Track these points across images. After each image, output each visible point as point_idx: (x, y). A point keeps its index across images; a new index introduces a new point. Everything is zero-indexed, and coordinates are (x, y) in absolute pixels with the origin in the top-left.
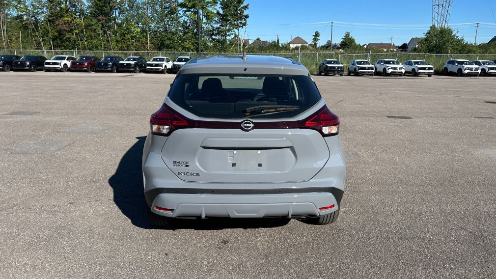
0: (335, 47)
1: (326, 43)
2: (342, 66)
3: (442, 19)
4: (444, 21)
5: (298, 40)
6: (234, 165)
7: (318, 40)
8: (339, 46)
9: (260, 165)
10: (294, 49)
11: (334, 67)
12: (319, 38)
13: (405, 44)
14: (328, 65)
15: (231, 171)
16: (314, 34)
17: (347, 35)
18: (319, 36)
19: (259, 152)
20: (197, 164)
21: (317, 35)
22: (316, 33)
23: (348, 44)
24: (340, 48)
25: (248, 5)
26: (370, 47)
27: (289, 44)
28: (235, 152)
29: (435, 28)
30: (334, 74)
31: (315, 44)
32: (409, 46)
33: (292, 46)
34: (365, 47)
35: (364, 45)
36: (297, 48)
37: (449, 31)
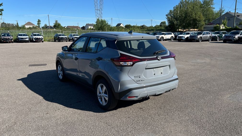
0: (51, 28)
1: (44, 26)
2: (66, 37)
3: (100, 16)
4: (101, 17)
5: (29, 23)
6: (154, 74)
7: (40, 24)
8: (53, 27)
9: (162, 73)
10: (28, 29)
11: (63, 38)
12: (40, 23)
13: (84, 27)
14: (60, 37)
15: (154, 77)
16: (38, 21)
17: (56, 21)
18: (40, 22)
19: (161, 68)
20: (143, 76)
21: (39, 21)
22: (38, 20)
23: (57, 26)
24: (53, 28)
25: (2, 4)
26: (68, 28)
27: (24, 26)
28: (155, 69)
29: (99, 20)
30: (62, 41)
31: (39, 26)
32: (86, 27)
33: (27, 27)
34: (66, 27)
35: (65, 27)
36: (30, 28)
37: (105, 22)
